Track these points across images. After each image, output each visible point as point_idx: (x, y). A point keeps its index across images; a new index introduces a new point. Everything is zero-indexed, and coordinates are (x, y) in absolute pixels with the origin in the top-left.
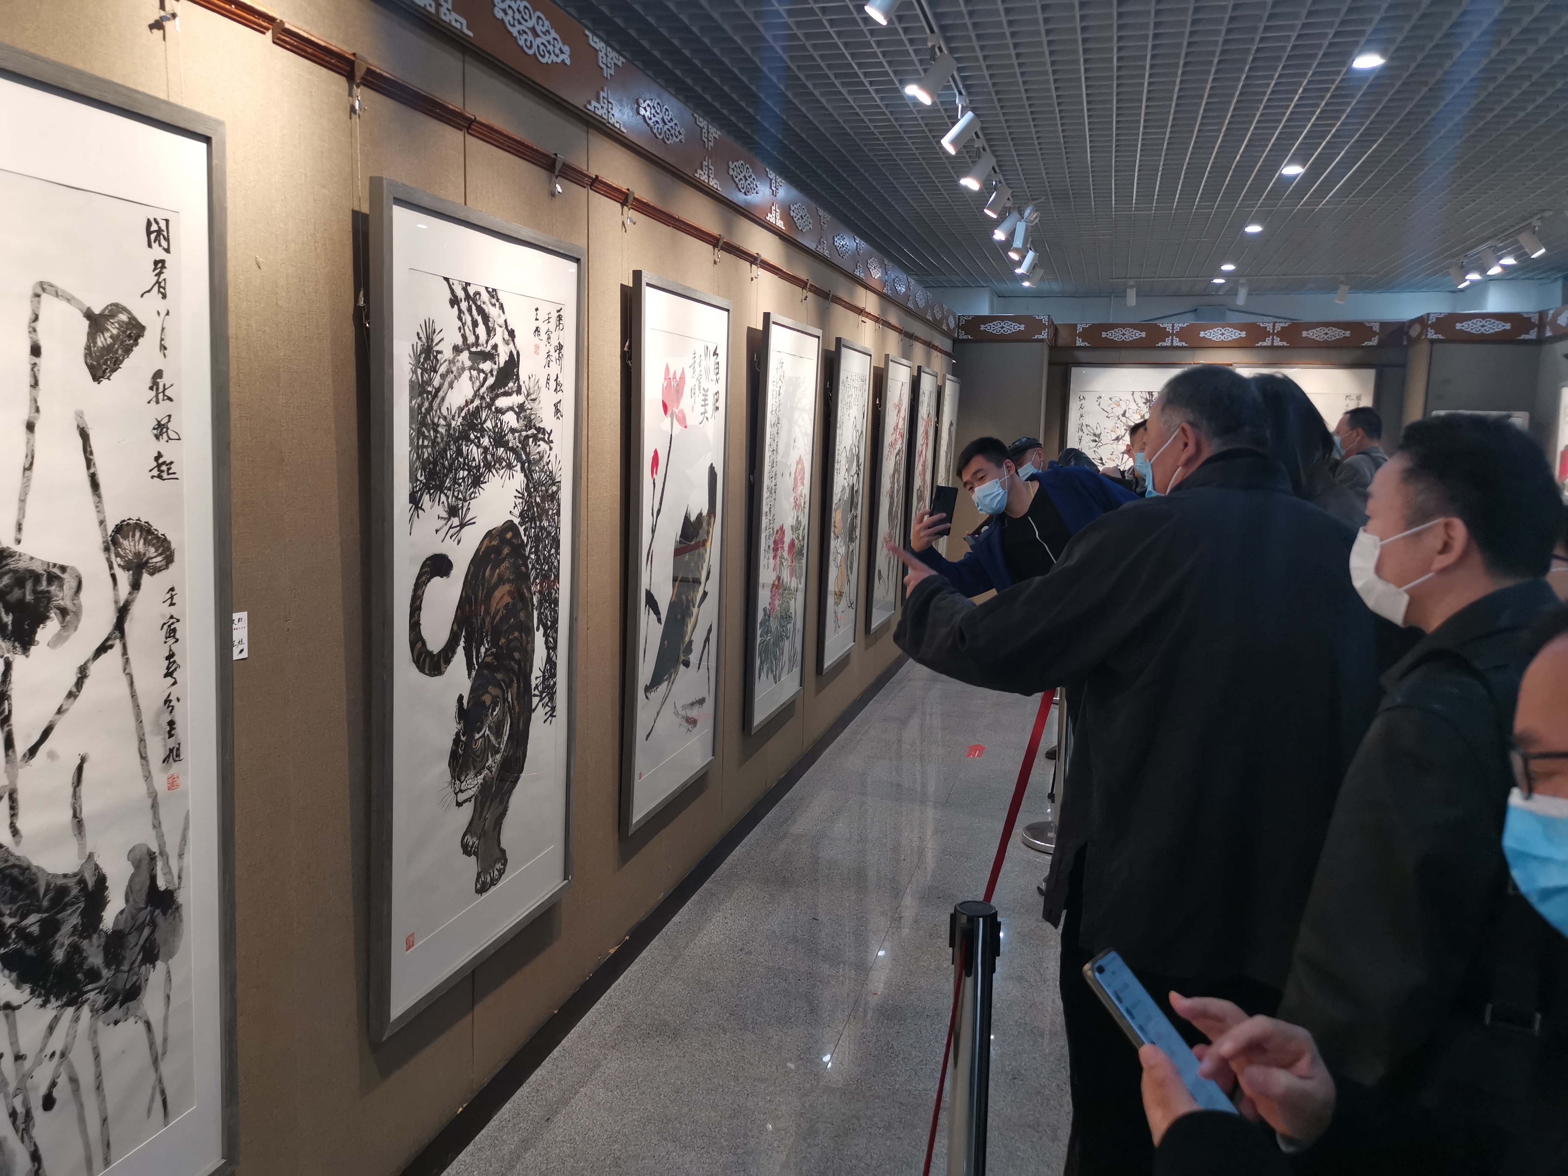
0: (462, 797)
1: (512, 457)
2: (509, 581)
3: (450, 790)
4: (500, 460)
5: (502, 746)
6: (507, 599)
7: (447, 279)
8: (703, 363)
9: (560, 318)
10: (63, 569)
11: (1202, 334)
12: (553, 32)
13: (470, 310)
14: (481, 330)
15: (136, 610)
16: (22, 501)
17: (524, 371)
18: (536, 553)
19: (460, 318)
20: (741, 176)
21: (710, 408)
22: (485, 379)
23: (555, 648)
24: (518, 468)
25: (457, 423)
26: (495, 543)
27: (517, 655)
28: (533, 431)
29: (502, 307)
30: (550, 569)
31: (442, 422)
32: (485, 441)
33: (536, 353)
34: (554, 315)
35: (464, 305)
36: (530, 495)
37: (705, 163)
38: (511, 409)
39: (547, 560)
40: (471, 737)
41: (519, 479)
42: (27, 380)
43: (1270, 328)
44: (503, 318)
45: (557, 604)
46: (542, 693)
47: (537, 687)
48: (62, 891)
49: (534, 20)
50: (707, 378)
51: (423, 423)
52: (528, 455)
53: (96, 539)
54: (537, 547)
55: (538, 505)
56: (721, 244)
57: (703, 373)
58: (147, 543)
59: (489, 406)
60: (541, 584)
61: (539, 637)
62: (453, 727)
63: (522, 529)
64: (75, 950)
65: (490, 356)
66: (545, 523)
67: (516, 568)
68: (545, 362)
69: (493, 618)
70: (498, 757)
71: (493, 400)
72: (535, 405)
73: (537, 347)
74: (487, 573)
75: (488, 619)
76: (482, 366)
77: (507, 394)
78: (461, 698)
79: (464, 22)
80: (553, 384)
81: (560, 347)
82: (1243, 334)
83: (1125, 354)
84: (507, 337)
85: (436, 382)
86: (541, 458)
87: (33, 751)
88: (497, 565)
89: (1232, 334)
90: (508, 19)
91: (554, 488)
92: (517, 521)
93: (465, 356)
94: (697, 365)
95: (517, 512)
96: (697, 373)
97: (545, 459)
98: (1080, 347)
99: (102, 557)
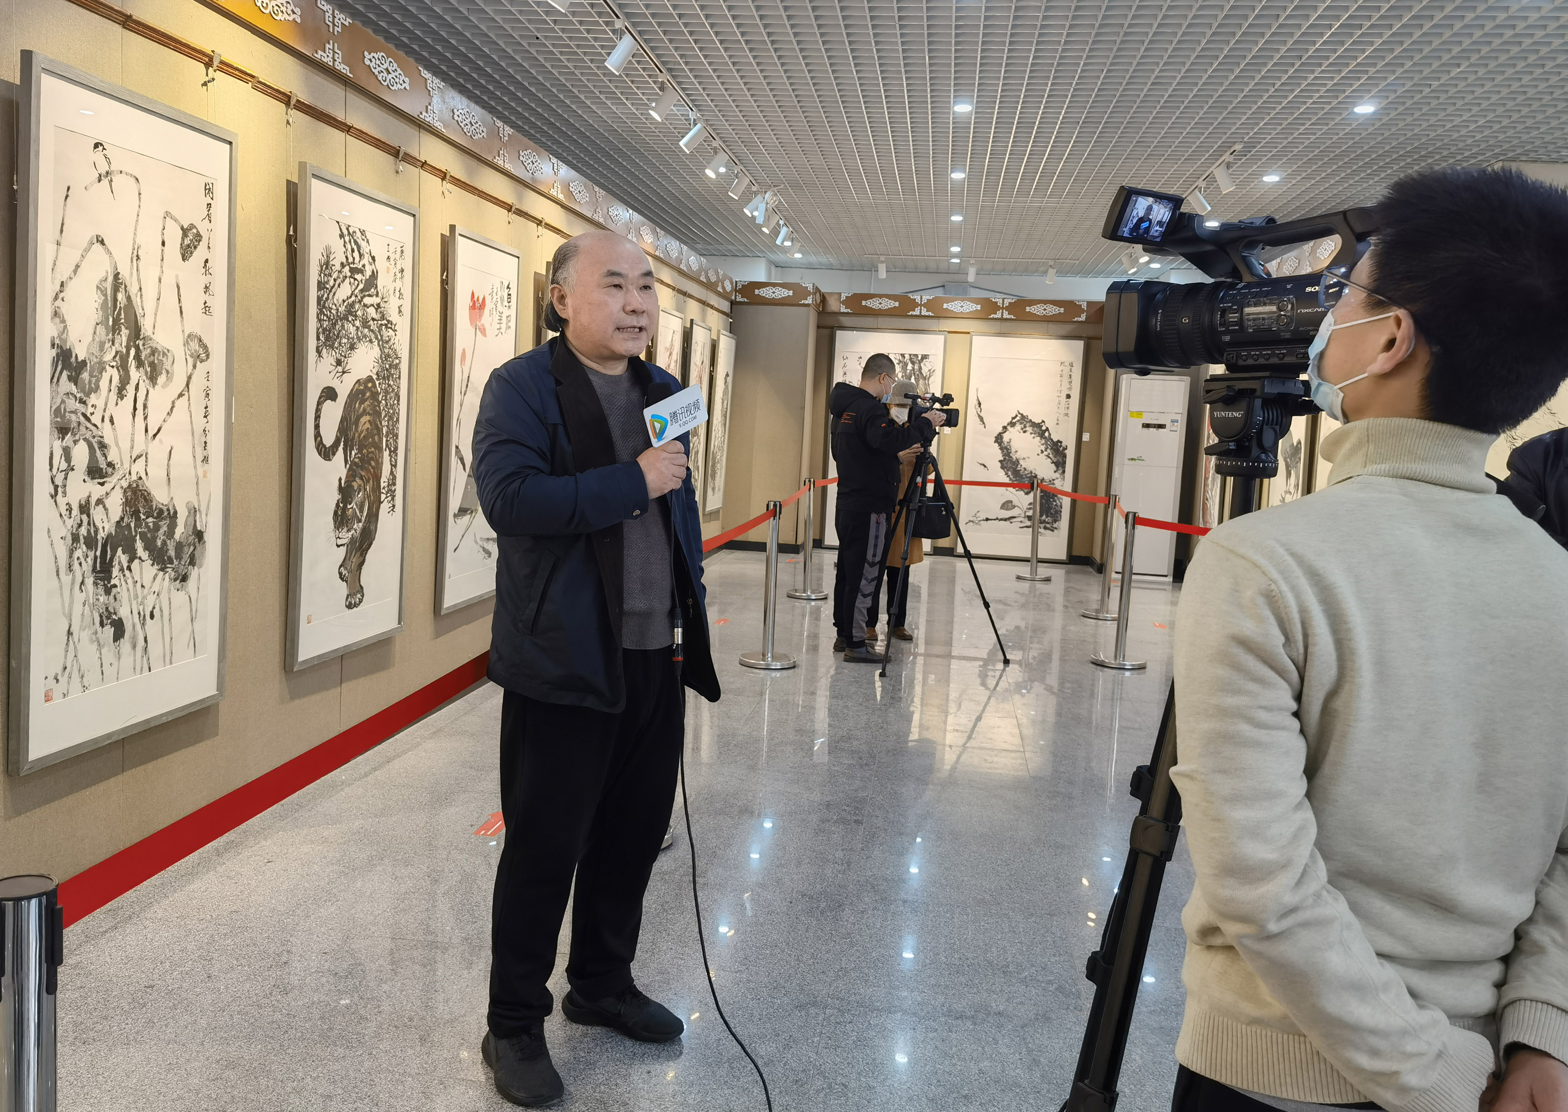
0: (340, 542)
1: (373, 336)
2: (369, 414)
3: (333, 534)
4: (365, 336)
5: (363, 519)
6: (368, 425)
7: (338, 222)
8: (499, 293)
9: (402, 252)
10: (168, 351)
11: (945, 306)
12: (398, 70)
13: (350, 242)
14: (356, 254)
15: (193, 377)
16: (156, 314)
17: (380, 282)
18: (386, 400)
19: (345, 246)
20: (530, 161)
21: (504, 326)
22: (358, 285)
23: (395, 466)
24: (376, 343)
25: (342, 309)
26: (362, 388)
27: (373, 463)
28: (385, 322)
29: (368, 241)
30: (394, 413)
31: (334, 307)
32: (357, 323)
33: (388, 272)
34: (399, 250)
35: (347, 239)
36: (382, 361)
37: (501, 152)
38: (373, 305)
39: (392, 406)
40: (345, 507)
41: (375, 352)
42: (160, 258)
43: (1000, 304)
44: (369, 248)
45: (397, 438)
46: (387, 493)
47: (384, 488)
48: (161, 511)
49: (388, 63)
50: (502, 303)
51: (324, 307)
52: (382, 336)
53: (180, 340)
54: (386, 397)
55: (387, 370)
56: (513, 209)
57: (499, 300)
58: (200, 346)
59: (360, 302)
60: (388, 421)
61: (386, 454)
62: (336, 496)
63: (377, 383)
64: (164, 543)
65: (361, 271)
66: (391, 383)
67: (373, 407)
68: (393, 279)
69: (359, 436)
70: (361, 525)
71: (362, 298)
72: (386, 305)
73: (388, 269)
74: (357, 405)
75: (357, 435)
76: (356, 276)
77: (370, 296)
78: (340, 479)
79: (348, 68)
80: (397, 294)
81: (402, 271)
82: (979, 307)
83: (882, 321)
84: (371, 260)
85: (332, 283)
86: (390, 340)
87: (155, 436)
88: (363, 402)
89: (970, 307)
90: (372, 65)
91: (397, 361)
92: (375, 377)
93: (347, 269)
94: (494, 294)
95: (375, 371)
96: (494, 300)
97: (392, 341)
98: (844, 313)
99: (183, 348)
